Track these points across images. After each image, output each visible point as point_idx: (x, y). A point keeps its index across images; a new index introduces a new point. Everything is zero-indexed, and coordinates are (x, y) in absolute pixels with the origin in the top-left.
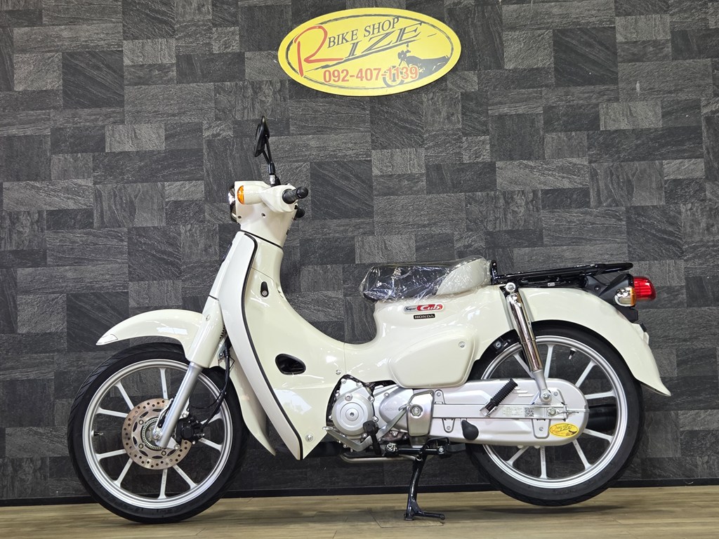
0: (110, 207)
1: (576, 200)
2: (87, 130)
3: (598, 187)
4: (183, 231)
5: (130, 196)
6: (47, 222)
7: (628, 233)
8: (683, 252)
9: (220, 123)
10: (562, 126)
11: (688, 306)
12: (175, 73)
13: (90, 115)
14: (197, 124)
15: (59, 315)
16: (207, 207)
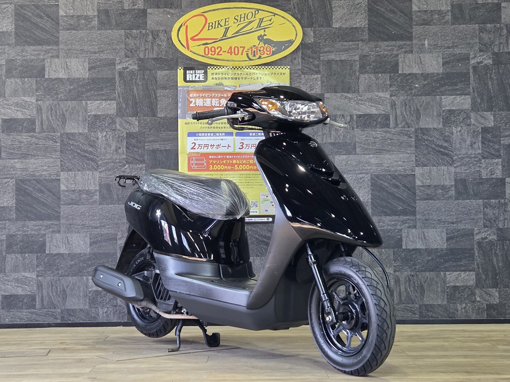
0: (48, 118)
1: (380, 122)
2: (32, 61)
3: (396, 113)
4: (100, 137)
5: (62, 110)
6: (2, 127)
7: (416, 147)
8: (453, 161)
9: (128, 60)
10: (372, 69)
11: (455, 199)
12: (96, 22)
13: (32, 51)
14: (112, 60)
15: (10, 195)
16: (118, 120)
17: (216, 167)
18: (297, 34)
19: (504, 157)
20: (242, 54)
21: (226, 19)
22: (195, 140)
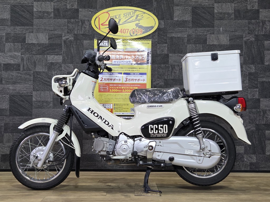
0: (27, 64)
2: (19, 34)
4: (54, 74)
5: (34, 60)
6: (3, 68)
9: (69, 35)
10: (193, 42)
12: (53, 15)
13: (20, 29)
14: (60, 34)
15: (6, 103)
16: (63, 65)
17: (113, 90)
18: (155, 23)
19: (260, 88)
20: (127, 33)
21: (119, 15)
22: (102, 76)
